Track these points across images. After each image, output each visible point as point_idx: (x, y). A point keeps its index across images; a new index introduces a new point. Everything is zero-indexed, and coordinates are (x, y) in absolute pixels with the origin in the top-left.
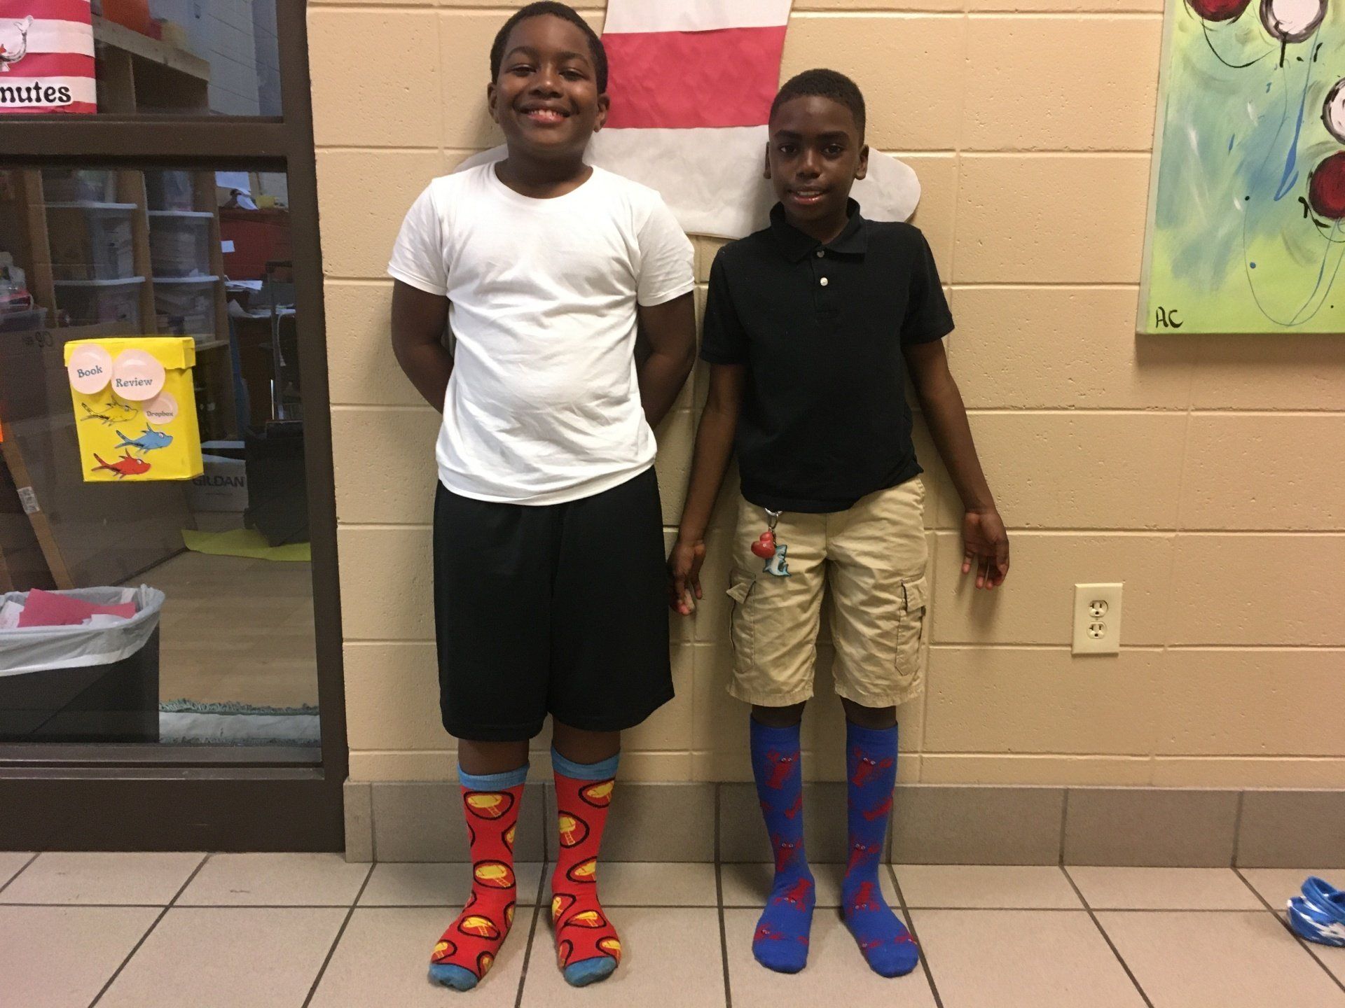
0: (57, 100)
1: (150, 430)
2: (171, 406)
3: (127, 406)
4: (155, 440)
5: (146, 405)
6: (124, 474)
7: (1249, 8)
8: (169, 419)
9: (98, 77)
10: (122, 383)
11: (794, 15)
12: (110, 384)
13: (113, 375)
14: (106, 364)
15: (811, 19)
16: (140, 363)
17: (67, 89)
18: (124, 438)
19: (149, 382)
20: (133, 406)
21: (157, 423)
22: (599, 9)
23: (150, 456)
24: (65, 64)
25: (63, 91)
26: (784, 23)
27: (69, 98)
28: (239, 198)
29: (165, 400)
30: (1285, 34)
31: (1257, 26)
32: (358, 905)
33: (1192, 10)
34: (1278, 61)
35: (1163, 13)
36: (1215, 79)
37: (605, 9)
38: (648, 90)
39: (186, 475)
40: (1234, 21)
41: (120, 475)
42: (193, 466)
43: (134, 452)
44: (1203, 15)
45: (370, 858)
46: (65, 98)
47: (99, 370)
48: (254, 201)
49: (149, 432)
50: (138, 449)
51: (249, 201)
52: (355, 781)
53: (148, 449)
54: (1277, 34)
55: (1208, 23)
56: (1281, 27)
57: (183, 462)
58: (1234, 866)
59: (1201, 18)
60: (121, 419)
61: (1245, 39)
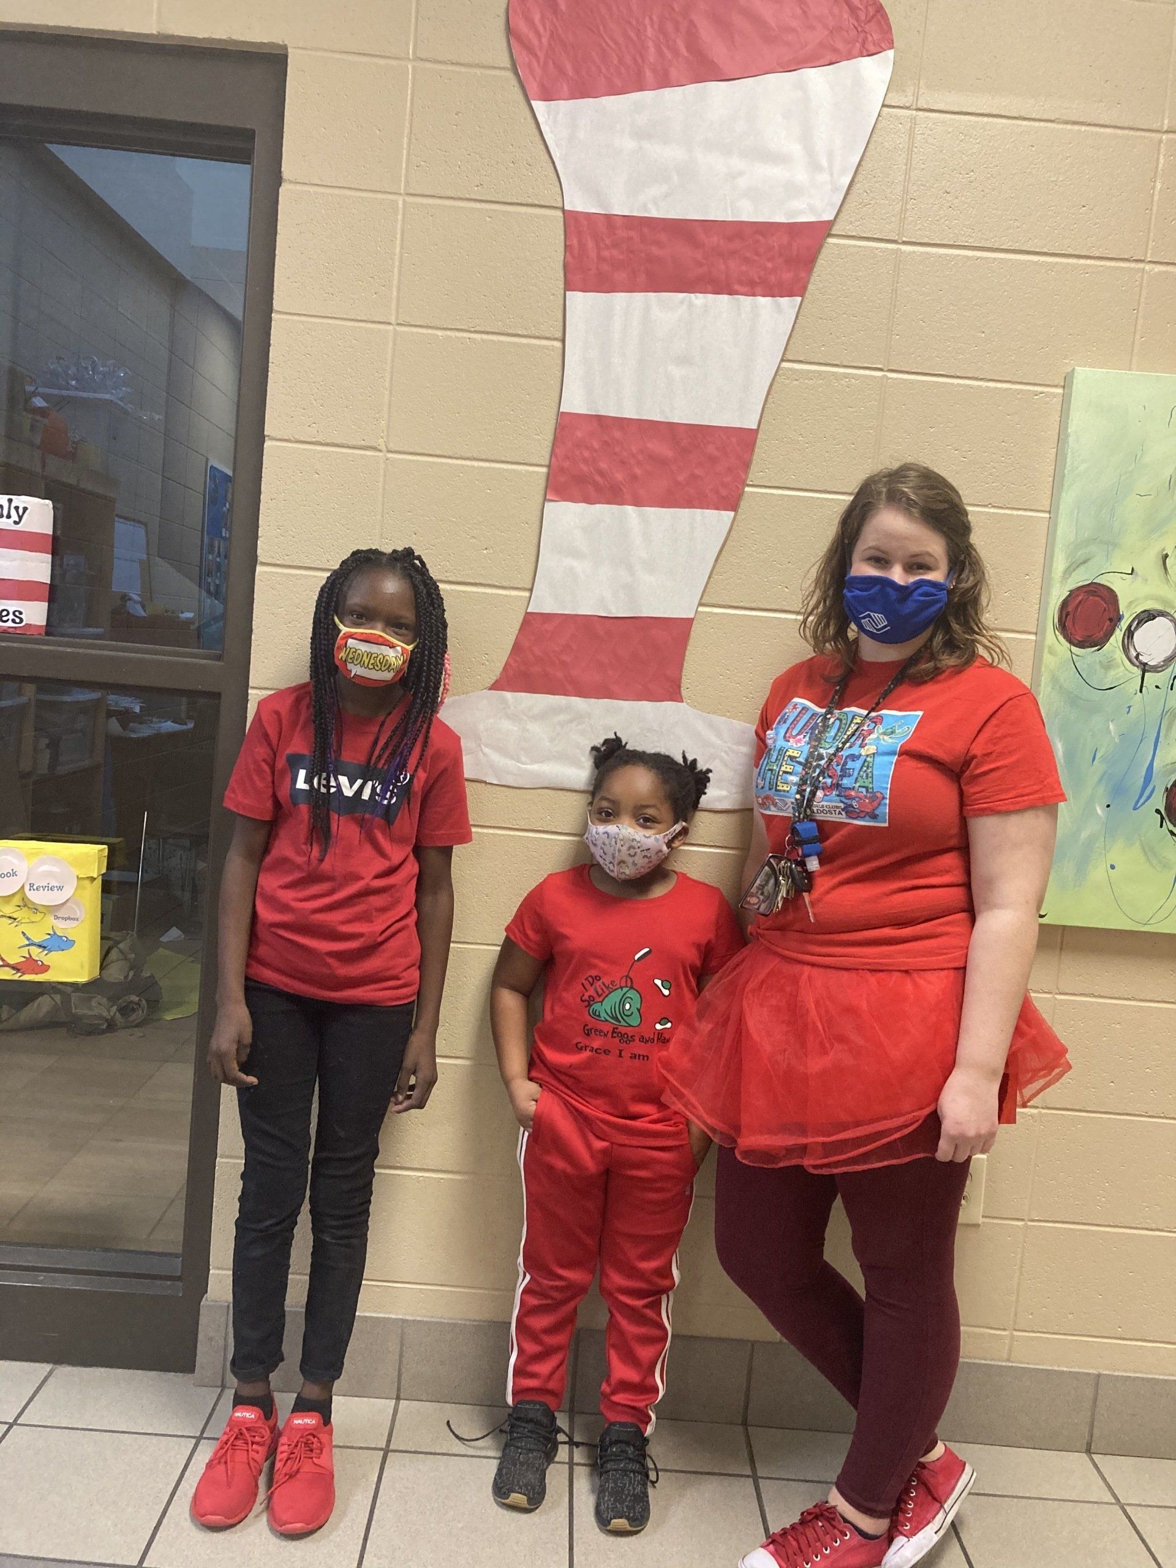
0: (10, 621)
1: (55, 933)
2: (78, 912)
3: (35, 909)
4: (57, 943)
5: (53, 910)
6: (24, 974)
7: (1112, 639)
8: (74, 924)
9: (51, 601)
10: (35, 887)
11: (701, 609)
12: (23, 887)
13: (27, 879)
14: (22, 868)
15: (716, 614)
16: (55, 869)
17: (21, 613)
18: (28, 939)
19: (60, 888)
20: (41, 909)
21: (62, 928)
22: (525, 589)
23: (51, 958)
24: (23, 590)
25: (17, 613)
26: (691, 616)
27: (21, 620)
28: (129, 603)
29: (74, 906)
30: (1145, 664)
31: (1120, 655)
32: (204, 1436)
33: (1061, 638)
34: (1138, 688)
35: (1036, 634)
36: (1081, 699)
37: (531, 590)
38: (564, 663)
39: (83, 978)
40: (1099, 650)
41: (19, 974)
42: (91, 972)
43: (36, 952)
44: (1071, 642)
45: (219, 1383)
46: (18, 620)
47: (14, 874)
48: (143, 607)
49: (54, 935)
50: (41, 950)
51: (139, 607)
52: (212, 1301)
53: (50, 951)
54: (1138, 664)
55: (1074, 649)
56: (1141, 658)
57: (82, 967)
58: (1089, 1451)
59: (1068, 645)
60: (28, 921)
61: (1108, 665)
